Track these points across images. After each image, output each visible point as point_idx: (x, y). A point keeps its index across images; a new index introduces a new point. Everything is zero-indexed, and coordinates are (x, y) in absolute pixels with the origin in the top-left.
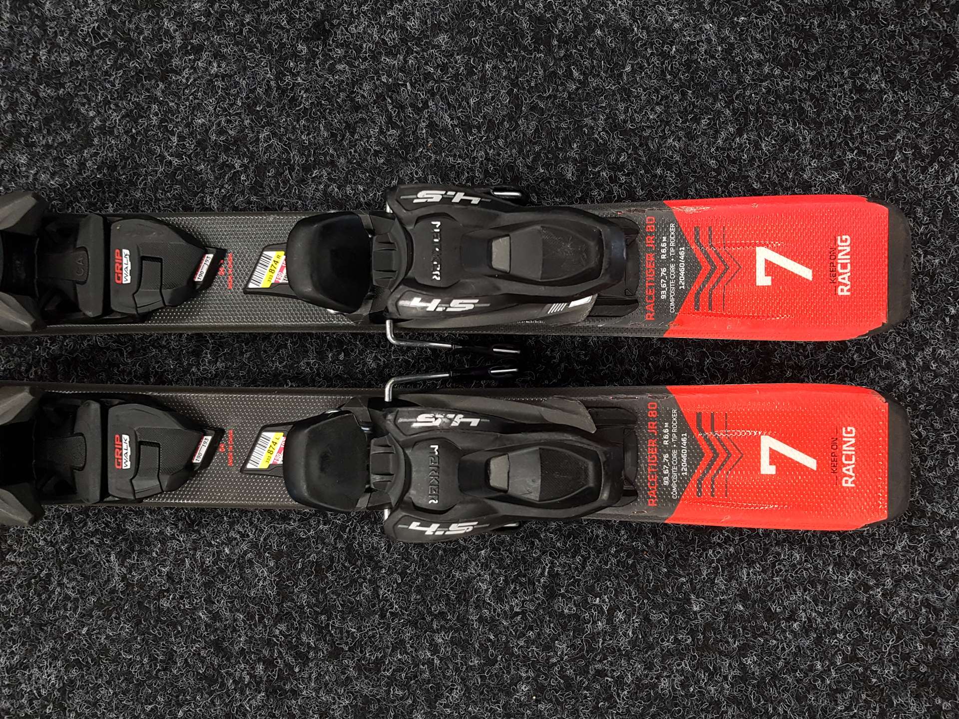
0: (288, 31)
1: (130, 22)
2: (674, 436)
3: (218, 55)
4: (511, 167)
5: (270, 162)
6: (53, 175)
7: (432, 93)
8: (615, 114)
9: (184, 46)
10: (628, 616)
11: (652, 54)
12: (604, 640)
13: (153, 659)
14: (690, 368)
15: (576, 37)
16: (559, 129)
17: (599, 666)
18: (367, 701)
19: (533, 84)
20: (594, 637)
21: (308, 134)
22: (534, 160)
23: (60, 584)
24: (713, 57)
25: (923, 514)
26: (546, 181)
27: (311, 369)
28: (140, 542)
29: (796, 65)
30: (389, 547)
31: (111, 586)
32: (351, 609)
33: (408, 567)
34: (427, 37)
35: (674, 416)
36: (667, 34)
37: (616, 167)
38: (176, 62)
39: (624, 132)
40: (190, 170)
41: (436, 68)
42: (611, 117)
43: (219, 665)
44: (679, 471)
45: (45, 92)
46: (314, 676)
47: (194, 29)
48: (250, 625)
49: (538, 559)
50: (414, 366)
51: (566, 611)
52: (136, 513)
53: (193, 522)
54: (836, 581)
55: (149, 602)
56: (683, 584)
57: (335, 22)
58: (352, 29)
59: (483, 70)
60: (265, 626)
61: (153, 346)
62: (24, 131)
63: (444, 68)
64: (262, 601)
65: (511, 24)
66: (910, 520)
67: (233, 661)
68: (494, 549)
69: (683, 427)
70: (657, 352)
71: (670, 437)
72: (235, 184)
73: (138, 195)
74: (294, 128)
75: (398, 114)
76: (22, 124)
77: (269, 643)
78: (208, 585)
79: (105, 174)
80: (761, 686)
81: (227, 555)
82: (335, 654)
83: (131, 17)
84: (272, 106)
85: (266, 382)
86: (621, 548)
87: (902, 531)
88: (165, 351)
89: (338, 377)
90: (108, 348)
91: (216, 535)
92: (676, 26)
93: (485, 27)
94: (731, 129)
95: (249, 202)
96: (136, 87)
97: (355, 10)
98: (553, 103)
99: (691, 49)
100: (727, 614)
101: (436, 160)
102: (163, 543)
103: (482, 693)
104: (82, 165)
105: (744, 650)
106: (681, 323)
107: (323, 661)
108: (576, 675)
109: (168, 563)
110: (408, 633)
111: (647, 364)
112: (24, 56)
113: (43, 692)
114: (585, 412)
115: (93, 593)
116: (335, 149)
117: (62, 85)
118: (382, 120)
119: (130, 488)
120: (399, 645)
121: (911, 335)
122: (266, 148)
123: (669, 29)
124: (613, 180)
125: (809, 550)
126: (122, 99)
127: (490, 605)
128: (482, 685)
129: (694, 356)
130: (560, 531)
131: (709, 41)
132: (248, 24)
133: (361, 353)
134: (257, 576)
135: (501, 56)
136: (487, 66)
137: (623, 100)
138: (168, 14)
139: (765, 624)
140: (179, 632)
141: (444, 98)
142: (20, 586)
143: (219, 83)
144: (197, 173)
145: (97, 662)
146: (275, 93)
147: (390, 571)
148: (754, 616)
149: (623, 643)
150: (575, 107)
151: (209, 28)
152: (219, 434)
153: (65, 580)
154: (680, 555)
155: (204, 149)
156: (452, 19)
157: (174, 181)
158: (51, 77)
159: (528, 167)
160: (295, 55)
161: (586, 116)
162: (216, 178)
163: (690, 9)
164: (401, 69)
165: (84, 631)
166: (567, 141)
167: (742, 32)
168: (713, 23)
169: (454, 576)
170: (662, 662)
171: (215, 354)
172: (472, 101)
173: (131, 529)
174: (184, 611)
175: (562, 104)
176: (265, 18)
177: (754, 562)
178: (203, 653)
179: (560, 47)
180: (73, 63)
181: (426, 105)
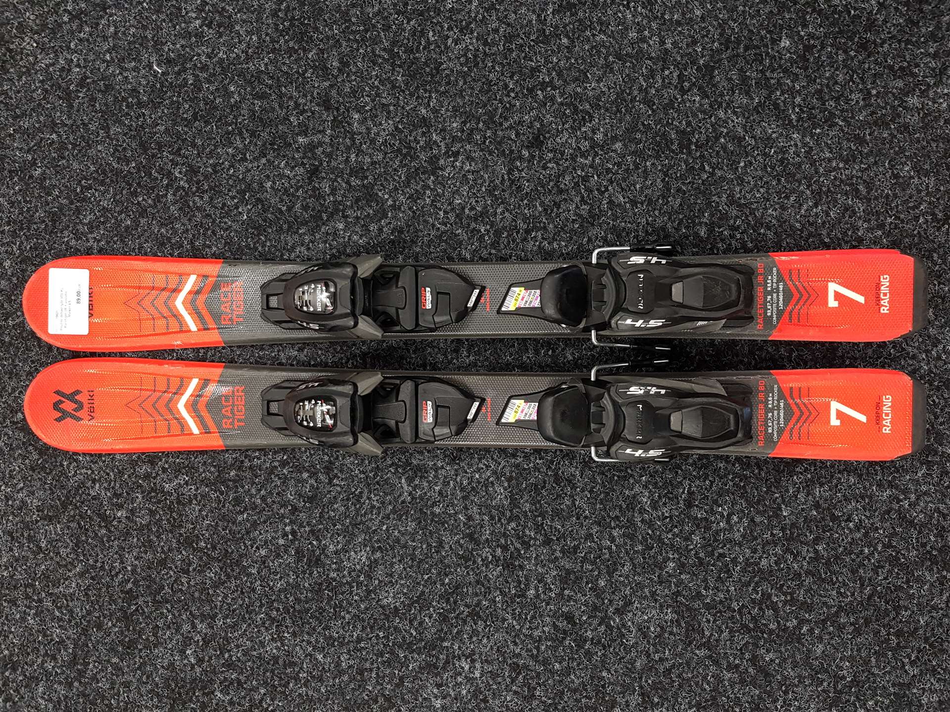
0: (515, 142)
1: (410, 135)
2: (776, 402)
3: (469, 158)
4: (663, 229)
5: (504, 228)
6: (361, 236)
7: (611, 182)
8: (733, 194)
9: (446, 153)
10: (741, 519)
11: (758, 154)
12: (725, 534)
13: (429, 545)
14: (783, 359)
15: (707, 143)
16: (696, 203)
17: (721, 551)
18: (568, 572)
19: (678, 175)
20: (717, 532)
21: (529, 209)
22: (679, 224)
23: (369, 498)
24: (798, 156)
25: (936, 453)
26: (687, 237)
27: (530, 360)
28: (420, 471)
29: (854, 161)
30: (582, 474)
31: (402, 499)
32: (557, 513)
33: (594, 487)
34: (608, 145)
35: (776, 390)
36: (768, 141)
37: (734, 228)
38: (442, 162)
39: (739, 205)
40: (452, 233)
41: (614, 165)
42: (731, 196)
43: (472, 550)
44: (778, 424)
45: (355, 182)
46: (534, 556)
47: (453, 140)
48: (492, 524)
49: (681, 482)
50: (597, 358)
51: (699, 516)
52: (418, 452)
53: (455, 458)
54: (878, 496)
55: (427, 509)
56: (777, 498)
57: (547, 135)
58: (558, 140)
59: (646, 166)
60: (502, 524)
61: (429, 346)
62: (341, 207)
63: (619, 165)
64: (500, 508)
65: (664, 135)
66: (927, 456)
67: (481, 546)
68: (651, 476)
69: (781, 396)
70: (761, 349)
71: (773, 403)
72: (481, 242)
73: (418, 249)
74: (519, 205)
75: (588, 196)
76: (340, 203)
77: (505, 535)
78: (465, 498)
79: (396, 236)
80: (828, 563)
81: (477, 479)
82: (547, 542)
83: (411, 132)
84: (505, 191)
85: (501, 369)
86: (736, 475)
87: (922, 464)
88: (436, 350)
89: (548, 366)
90: (399, 348)
91: (470, 465)
92: (774, 135)
93: (646, 138)
94: (810, 204)
95: (490, 254)
96: (415, 179)
97: (560, 127)
98: (692, 187)
99: (783, 151)
100: (806, 518)
101: (613, 225)
102: (436, 472)
103: (644, 567)
104: (380, 230)
105: (817, 540)
106: (780, 330)
107: (540, 547)
108: (706, 556)
109: (439, 484)
110: (595, 529)
111: (754, 357)
112: (340, 158)
113: (358, 567)
114: (721, 387)
115: (390, 504)
116: (547, 219)
117: (367, 178)
118: (578, 199)
119: (432, 433)
120: (589, 536)
121: (929, 337)
122: (502, 219)
123: (769, 138)
124: (732, 237)
125: (860, 476)
126: (406, 187)
127: (648, 511)
128: (644, 562)
129: (785, 351)
130: (695, 464)
131: (796, 145)
132: (489, 137)
133: (563, 350)
134: (496, 492)
135: (658, 157)
136: (648, 163)
137: (738, 184)
138: (436, 131)
139: (831, 524)
140: (446, 528)
141: (619, 185)
142: (343, 500)
143: (470, 177)
144: (456, 235)
145: (392, 548)
146: (507, 183)
147: (583, 491)
148: (823, 519)
149: (737, 536)
150: (707, 189)
151: (463, 140)
152: (483, 401)
153: (372, 496)
154: (775, 480)
155: (461, 220)
156: (625, 132)
157: (441, 241)
158: (358, 171)
159: (675, 229)
160: (520, 158)
161: (714, 195)
162: (469, 239)
163: (783, 124)
164: (591, 166)
165: (384, 528)
166: (701, 212)
167: (818, 139)
168: (798, 133)
169: (625, 493)
170: (763, 548)
171: (469, 351)
172: (638, 186)
173: (415, 462)
174: (450, 515)
175: (698, 188)
176: (500, 133)
177: (824, 484)
178: (462, 541)
179: (696, 151)
180: (373, 163)
181: (607, 190)
